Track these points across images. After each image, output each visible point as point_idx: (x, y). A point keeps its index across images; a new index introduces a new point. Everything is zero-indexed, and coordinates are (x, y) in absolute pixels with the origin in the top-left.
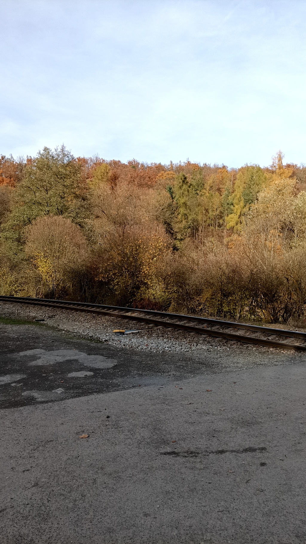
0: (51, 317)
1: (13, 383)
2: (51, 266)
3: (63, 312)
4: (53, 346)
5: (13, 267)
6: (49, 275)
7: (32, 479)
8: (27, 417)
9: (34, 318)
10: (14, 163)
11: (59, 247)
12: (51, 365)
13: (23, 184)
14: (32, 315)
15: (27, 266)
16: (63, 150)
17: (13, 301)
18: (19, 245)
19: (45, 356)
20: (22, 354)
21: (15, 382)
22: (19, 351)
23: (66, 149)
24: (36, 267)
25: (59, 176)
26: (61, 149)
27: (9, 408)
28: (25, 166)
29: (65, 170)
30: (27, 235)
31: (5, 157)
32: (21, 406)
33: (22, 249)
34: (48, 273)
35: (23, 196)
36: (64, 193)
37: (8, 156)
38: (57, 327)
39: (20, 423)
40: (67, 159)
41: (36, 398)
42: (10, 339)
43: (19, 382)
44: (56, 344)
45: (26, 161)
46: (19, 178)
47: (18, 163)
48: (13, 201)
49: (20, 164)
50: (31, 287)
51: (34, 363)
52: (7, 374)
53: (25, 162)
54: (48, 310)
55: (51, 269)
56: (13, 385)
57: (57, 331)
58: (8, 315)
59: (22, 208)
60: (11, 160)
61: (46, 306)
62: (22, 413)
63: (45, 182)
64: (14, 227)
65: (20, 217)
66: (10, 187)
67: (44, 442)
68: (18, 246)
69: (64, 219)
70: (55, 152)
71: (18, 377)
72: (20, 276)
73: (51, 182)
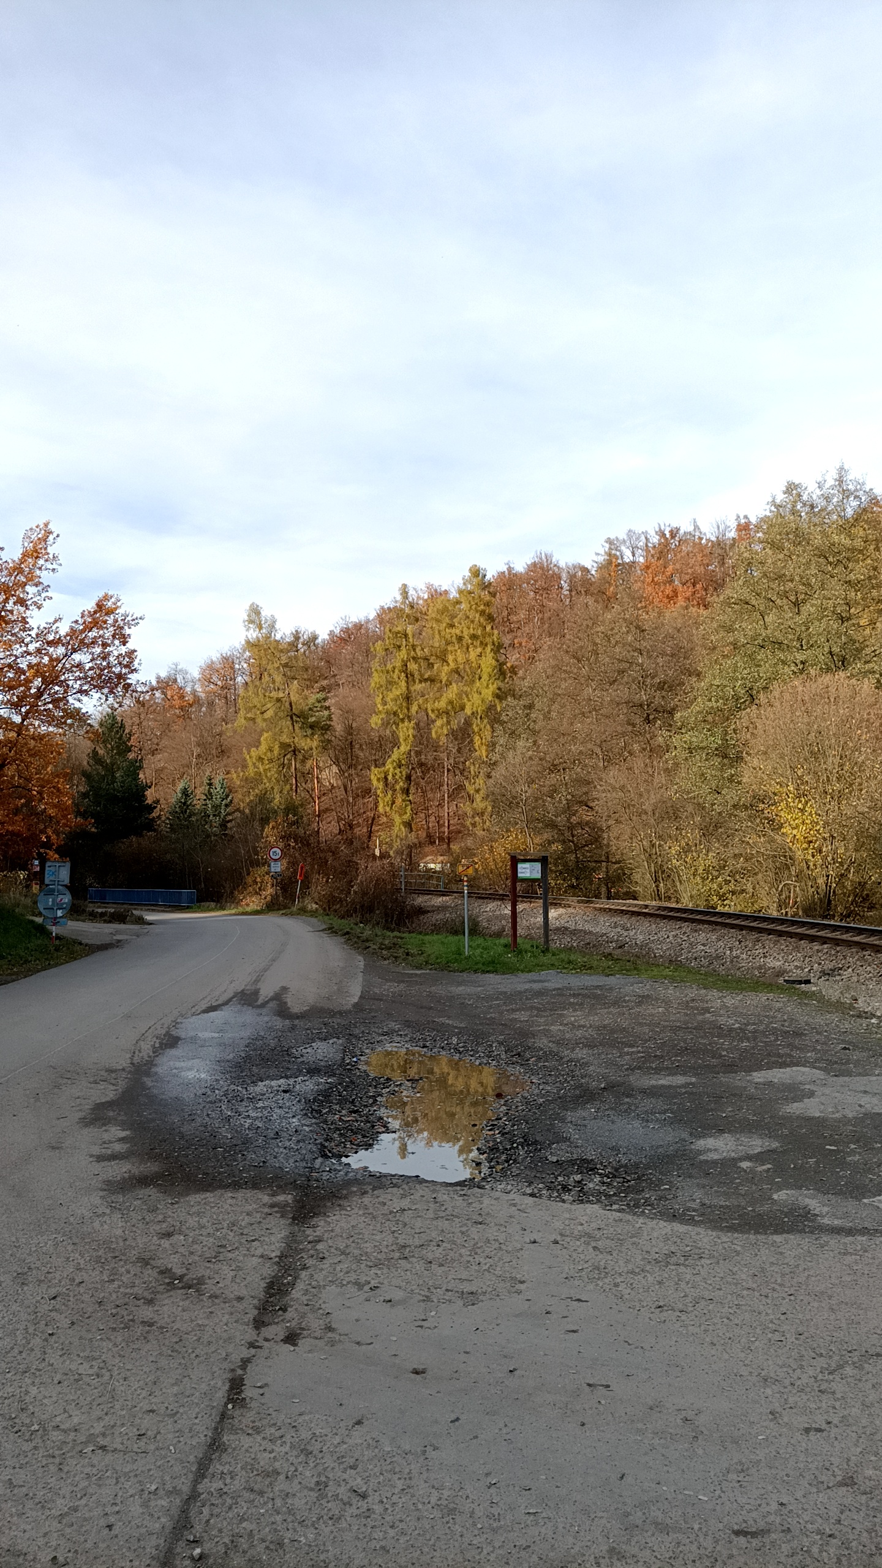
0: (829, 974)
1: (744, 1160)
2: (817, 823)
3: (866, 961)
4: (848, 1062)
5: (712, 829)
6: (814, 848)
7: (836, 1461)
8: (797, 1266)
9: (780, 973)
10: (704, 541)
11: (841, 766)
12: (849, 1120)
13: (731, 595)
14: (772, 965)
15: (749, 824)
16: (840, 481)
17: (717, 923)
18: (724, 765)
19: (827, 1091)
20: (759, 1077)
21: (749, 1158)
22: (749, 1070)
23: (851, 477)
24: (776, 826)
25: (831, 559)
26: (836, 480)
27: (742, 1232)
28: (732, 546)
29: (850, 536)
30: (744, 736)
31: (678, 529)
32: (776, 1232)
33: (732, 776)
34: (811, 842)
35: (730, 630)
36: (847, 604)
37: (686, 527)
38: (851, 1004)
39: (779, 1281)
40: (855, 503)
41: (818, 1215)
42: (720, 1031)
43: (759, 1158)
44: (856, 1055)
45: (734, 530)
46: (716, 582)
47: (714, 539)
48: (704, 646)
49: (719, 544)
50: (762, 883)
51: (795, 1108)
52: (722, 1131)
53: (732, 534)
54: (818, 951)
55: (818, 831)
56: (745, 1165)
57: (853, 1016)
58: (705, 962)
59: (729, 662)
60: (694, 536)
61: (812, 939)
62: (781, 1253)
63: (792, 581)
64: (710, 718)
65: (725, 686)
66: (693, 610)
67: (856, 1353)
68: (722, 770)
69: (854, 681)
70: (818, 492)
71: (757, 1144)
72: (731, 852)
73: (808, 579)
